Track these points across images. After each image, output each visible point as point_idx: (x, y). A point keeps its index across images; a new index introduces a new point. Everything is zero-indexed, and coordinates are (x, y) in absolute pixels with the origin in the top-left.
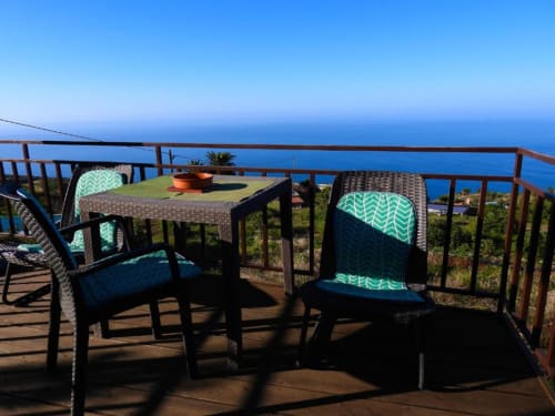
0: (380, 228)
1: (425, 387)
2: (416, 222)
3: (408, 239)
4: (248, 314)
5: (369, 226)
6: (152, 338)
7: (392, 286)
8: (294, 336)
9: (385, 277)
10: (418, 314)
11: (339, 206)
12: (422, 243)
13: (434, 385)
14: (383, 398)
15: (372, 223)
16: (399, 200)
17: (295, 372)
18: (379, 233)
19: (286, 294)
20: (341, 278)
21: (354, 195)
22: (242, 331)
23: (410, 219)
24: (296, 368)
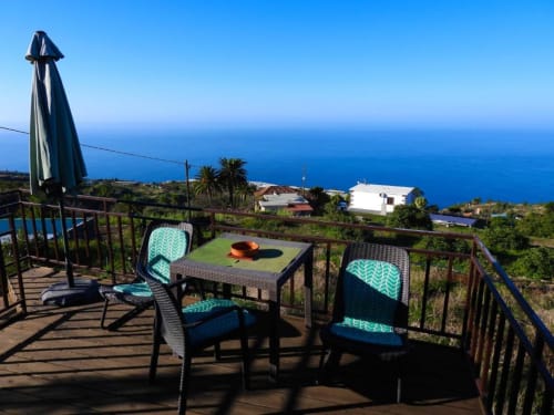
0: (376, 287)
1: (401, 401)
2: (402, 285)
3: (396, 297)
4: (284, 342)
5: (368, 286)
6: (213, 359)
7: (383, 329)
8: (315, 361)
9: (379, 322)
10: (396, 354)
11: (347, 269)
12: (405, 300)
13: (407, 400)
14: (373, 408)
15: (371, 284)
16: (391, 268)
17: (315, 388)
18: (375, 291)
19: (307, 327)
20: (348, 321)
21: (359, 261)
22: (279, 356)
23: (398, 283)
24: (316, 385)
